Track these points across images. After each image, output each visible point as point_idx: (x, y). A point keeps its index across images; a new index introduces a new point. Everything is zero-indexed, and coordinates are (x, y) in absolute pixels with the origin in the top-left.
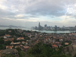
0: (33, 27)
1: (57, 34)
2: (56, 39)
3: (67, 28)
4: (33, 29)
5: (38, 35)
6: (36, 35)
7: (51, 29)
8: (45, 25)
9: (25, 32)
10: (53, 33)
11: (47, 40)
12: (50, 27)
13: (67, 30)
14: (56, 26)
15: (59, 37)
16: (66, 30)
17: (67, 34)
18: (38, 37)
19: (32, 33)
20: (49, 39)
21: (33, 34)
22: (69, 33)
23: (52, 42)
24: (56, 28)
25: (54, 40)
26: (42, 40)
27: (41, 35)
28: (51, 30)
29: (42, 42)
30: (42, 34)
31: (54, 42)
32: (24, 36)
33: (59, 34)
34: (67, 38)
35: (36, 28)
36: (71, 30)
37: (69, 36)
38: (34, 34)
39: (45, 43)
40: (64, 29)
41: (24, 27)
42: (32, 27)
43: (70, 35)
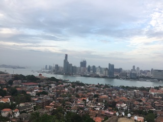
0: (48, 67)
1: (112, 87)
2: (106, 101)
3: (144, 72)
4: (49, 72)
5: (57, 89)
6: (53, 89)
7: (98, 73)
8: (81, 63)
9: (20, 81)
10: (101, 85)
11: (80, 102)
12: (94, 67)
13: (145, 78)
14: (111, 66)
15: (118, 97)
16: (141, 77)
17: (142, 89)
18: (58, 94)
19: (41, 84)
20: (87, 100)
21: (44, 87)
22: (149, 89)
23: (94, 109)
24: (112, 72)
25: (99, 104)
26: (67, 102)
27: (66, 90)
28: (98, 77)
29: (67, 107)
30: (69, 86)
31: (98, 109)
32: (14, 93)
33: (117, 88)
34: (141, 101)
35: (57, 70)
36: (159, 80)
37: (151, 97)
38: (48, 86)
39: (72, 111)
40: (134, 75)
41: (19, 68)
42: (46, 66)
43: (153, 93)
